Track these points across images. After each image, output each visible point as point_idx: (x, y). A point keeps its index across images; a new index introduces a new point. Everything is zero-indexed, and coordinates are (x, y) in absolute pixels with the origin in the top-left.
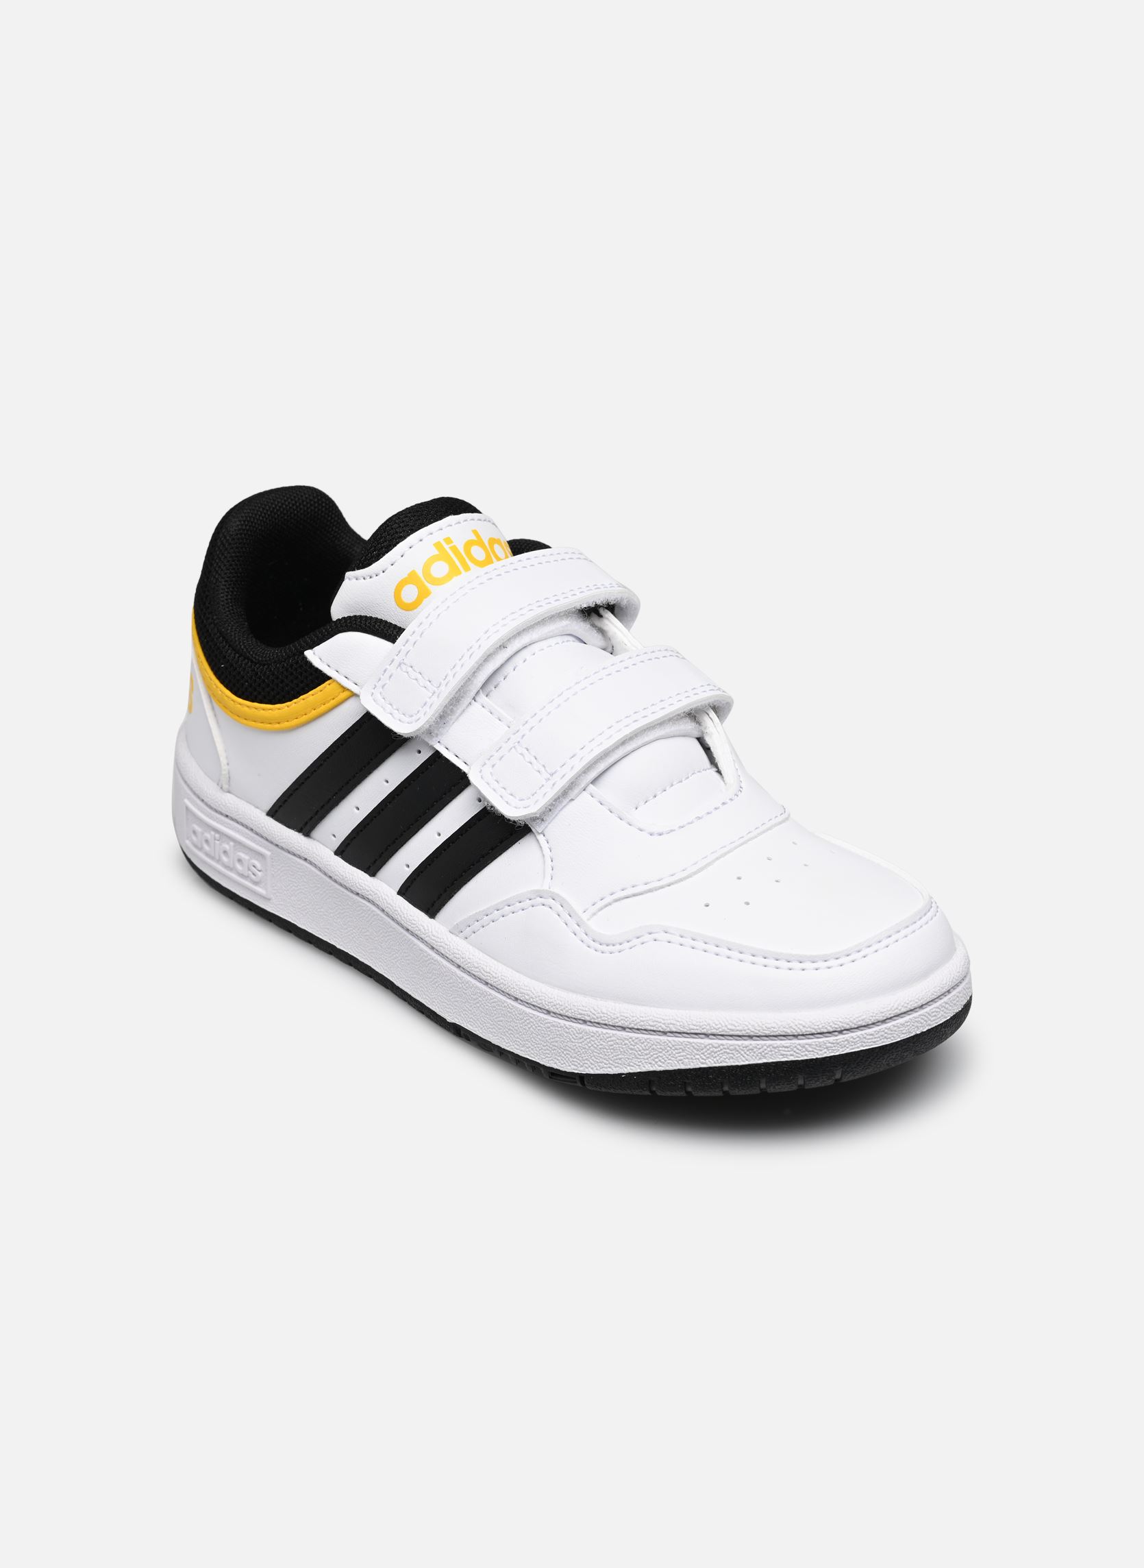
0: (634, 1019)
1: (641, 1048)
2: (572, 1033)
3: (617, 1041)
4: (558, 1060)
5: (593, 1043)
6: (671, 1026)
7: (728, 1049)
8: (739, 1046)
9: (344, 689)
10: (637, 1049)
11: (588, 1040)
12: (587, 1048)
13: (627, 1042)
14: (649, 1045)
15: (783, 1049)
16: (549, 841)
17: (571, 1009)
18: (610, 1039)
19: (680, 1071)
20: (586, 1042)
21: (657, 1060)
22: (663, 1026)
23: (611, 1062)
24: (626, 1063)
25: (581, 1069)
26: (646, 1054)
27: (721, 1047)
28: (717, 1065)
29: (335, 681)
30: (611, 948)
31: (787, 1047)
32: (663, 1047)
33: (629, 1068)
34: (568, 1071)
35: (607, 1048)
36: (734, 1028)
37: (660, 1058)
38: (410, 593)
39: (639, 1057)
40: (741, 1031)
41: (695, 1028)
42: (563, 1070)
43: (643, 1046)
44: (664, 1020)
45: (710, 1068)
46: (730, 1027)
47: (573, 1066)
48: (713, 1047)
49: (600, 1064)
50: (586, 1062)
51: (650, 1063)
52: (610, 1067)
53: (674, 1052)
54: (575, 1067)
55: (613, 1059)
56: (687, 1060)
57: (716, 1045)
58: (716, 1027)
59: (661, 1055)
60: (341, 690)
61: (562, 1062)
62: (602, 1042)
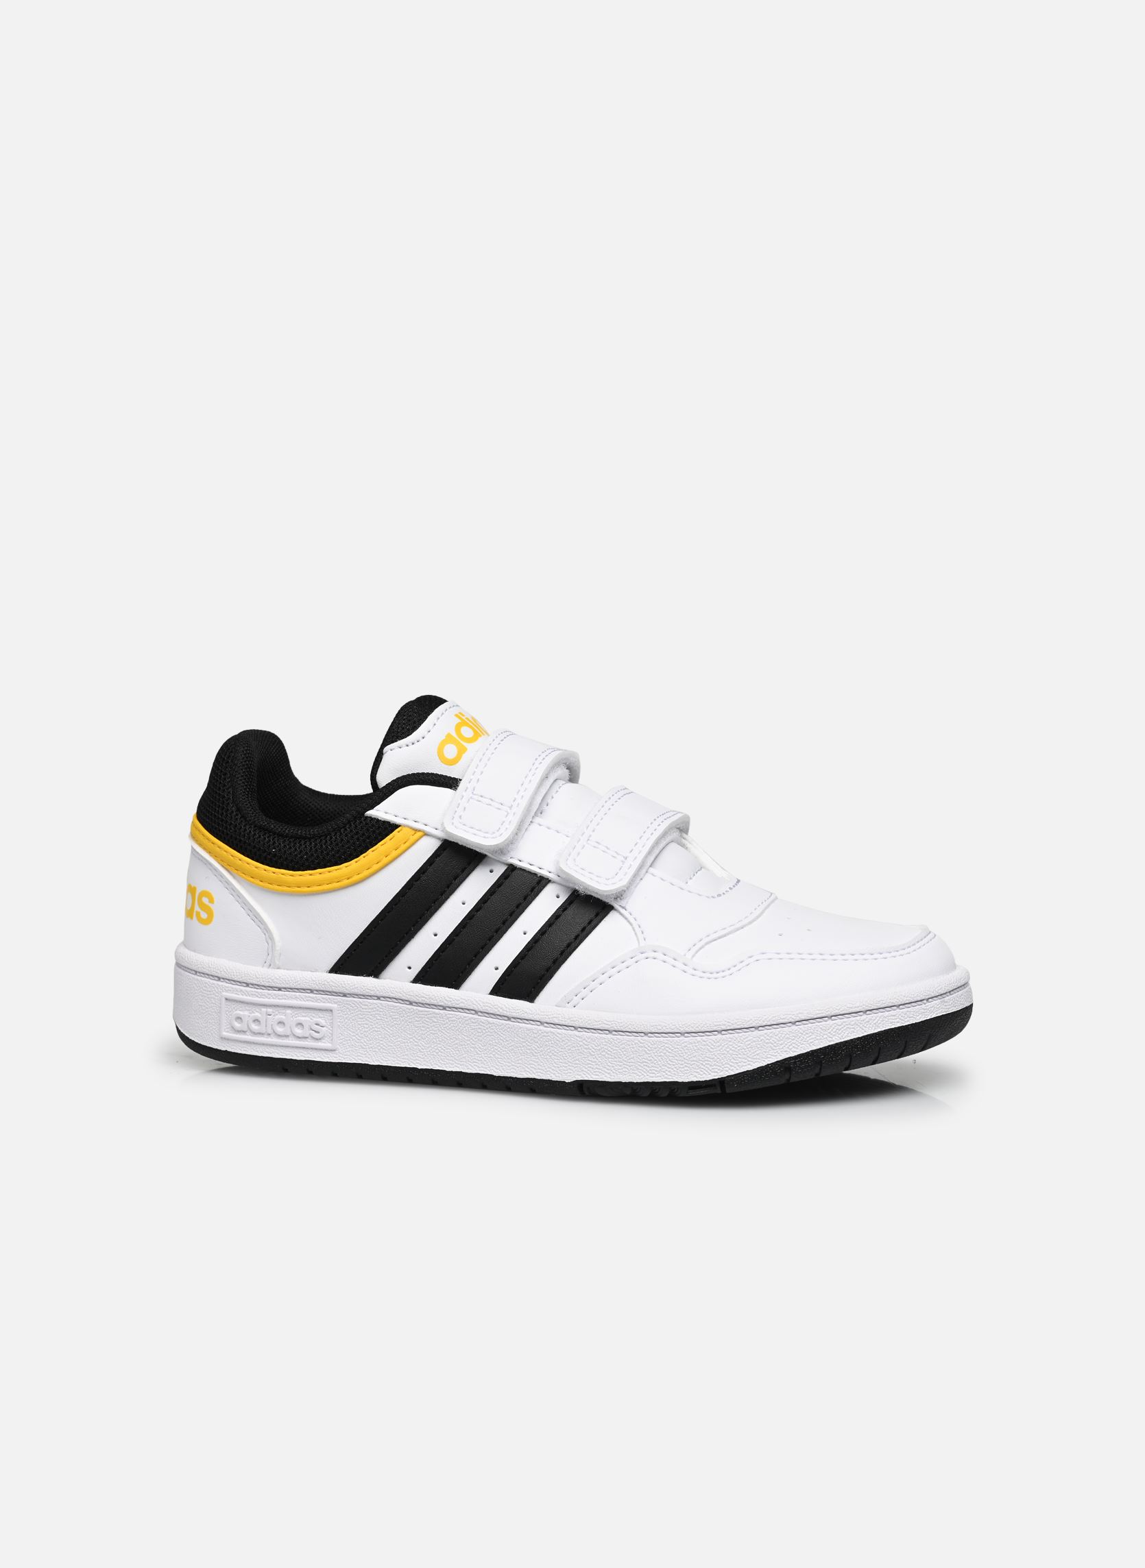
0: (765, 1017)
1: (776, 1040)
2: (710, 1044)
3: (754, 1039)
4: (697, 1072)
5: (731, 1047)
6: (800, 1015)
7: (850, 1024)
8: (858, 1021)
9: (416, 830)
10: (773, 1042)
11: (726, 1046)
12: (726, 1053)
13: (762, 1038)
14: (783, 1036)
15: (891, 1017)
16: (632, 913)
17: (706, 1024)
18: (746, 1040)
19: (813, 1052)
20: (724, 1048)
21: (790, 1047)
22: (793, 1017)
23: (750, 1059)
24: (764, 1056)
25: (721, 1073)
26: (781, 1044)
27: (844, 1024)
28: (842, 1040)
29: (405, 826)
30: (722, 974)
31: (894, 1016)
32: (794, 1035)
33: (766, 1060)
34: (708, 1079)
35: (745, 1047)
36: (851, 1006)
37: (794, 1045)
38: (451, 751)
39: (775, 1048)
40: (858, 1007)
41: (820, 1012)
42: (703, 1080)
43: (777, 1037)
44: (792, 1012)
45: (837, 1044)
46: (849, 1006)
47: (713, 1074)
48: (837, 1025)
49: (739, 1064)
50: (726, 1066)
51: (785, 1051)
52: (749, 1064)
53: (805, 1037)
54: (716, 1074)
55: (751, 1056)
56: (817, 1041)
57: (840, 1023)
58: (838, 1008)
59: (794, 1041)
60: (413, 832)
61: (702, 1073)
62: (739, 1045)
